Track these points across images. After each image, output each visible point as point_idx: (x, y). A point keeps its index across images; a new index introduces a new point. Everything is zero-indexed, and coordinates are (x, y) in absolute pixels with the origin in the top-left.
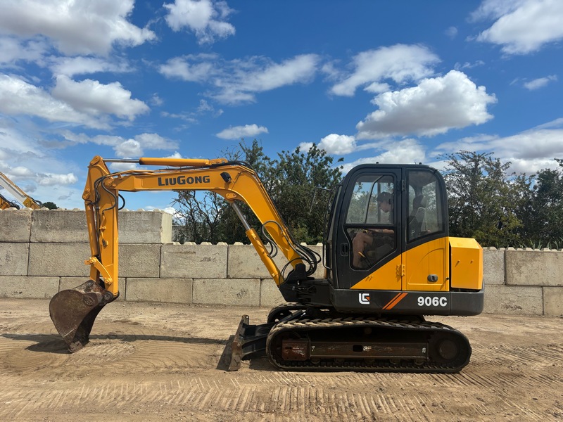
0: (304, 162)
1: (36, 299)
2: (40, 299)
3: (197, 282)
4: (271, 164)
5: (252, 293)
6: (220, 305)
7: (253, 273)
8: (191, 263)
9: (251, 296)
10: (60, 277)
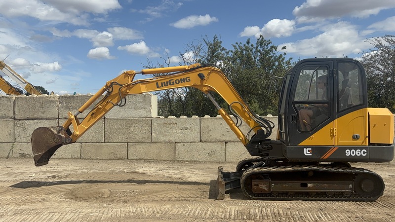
0: (254, 50)
1: (65, 159)
2: (68, 159)
3: (179, 144)
4: (227, 53)
5: (219, 152)
6: (196, 161)
7: (219, 138)
8: (174, 131)
9: (218, 154)
10: (81, 143)
